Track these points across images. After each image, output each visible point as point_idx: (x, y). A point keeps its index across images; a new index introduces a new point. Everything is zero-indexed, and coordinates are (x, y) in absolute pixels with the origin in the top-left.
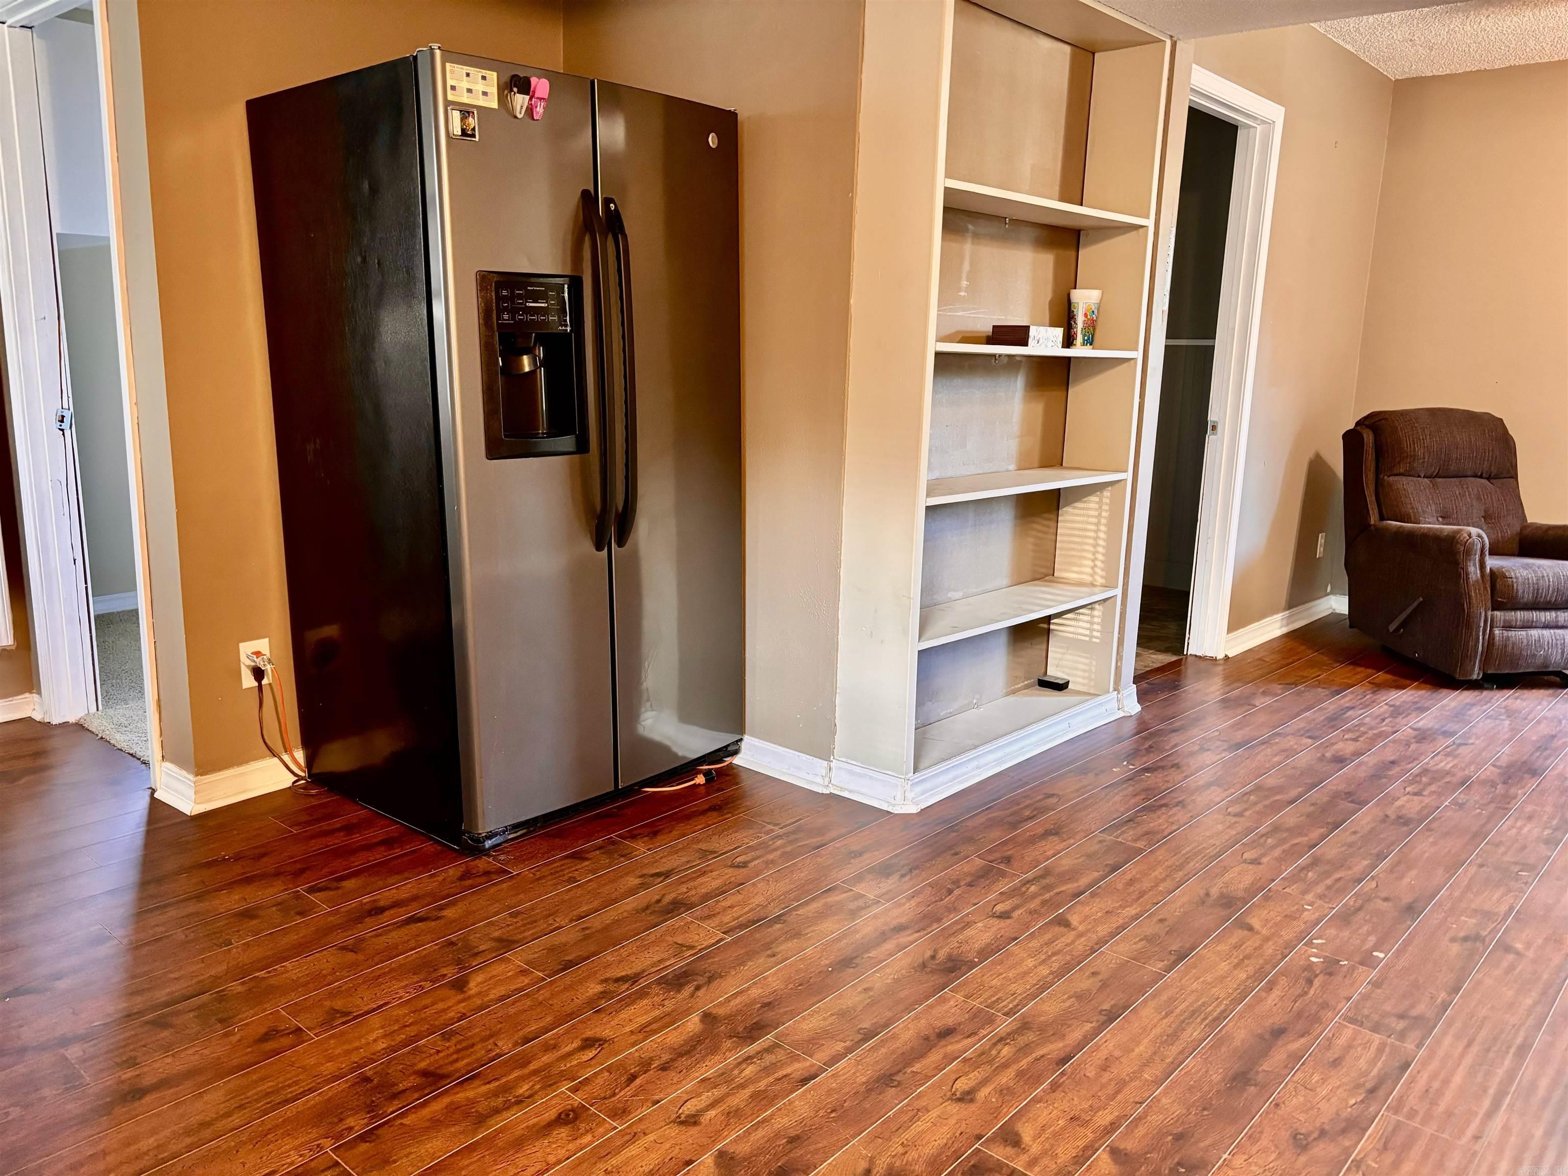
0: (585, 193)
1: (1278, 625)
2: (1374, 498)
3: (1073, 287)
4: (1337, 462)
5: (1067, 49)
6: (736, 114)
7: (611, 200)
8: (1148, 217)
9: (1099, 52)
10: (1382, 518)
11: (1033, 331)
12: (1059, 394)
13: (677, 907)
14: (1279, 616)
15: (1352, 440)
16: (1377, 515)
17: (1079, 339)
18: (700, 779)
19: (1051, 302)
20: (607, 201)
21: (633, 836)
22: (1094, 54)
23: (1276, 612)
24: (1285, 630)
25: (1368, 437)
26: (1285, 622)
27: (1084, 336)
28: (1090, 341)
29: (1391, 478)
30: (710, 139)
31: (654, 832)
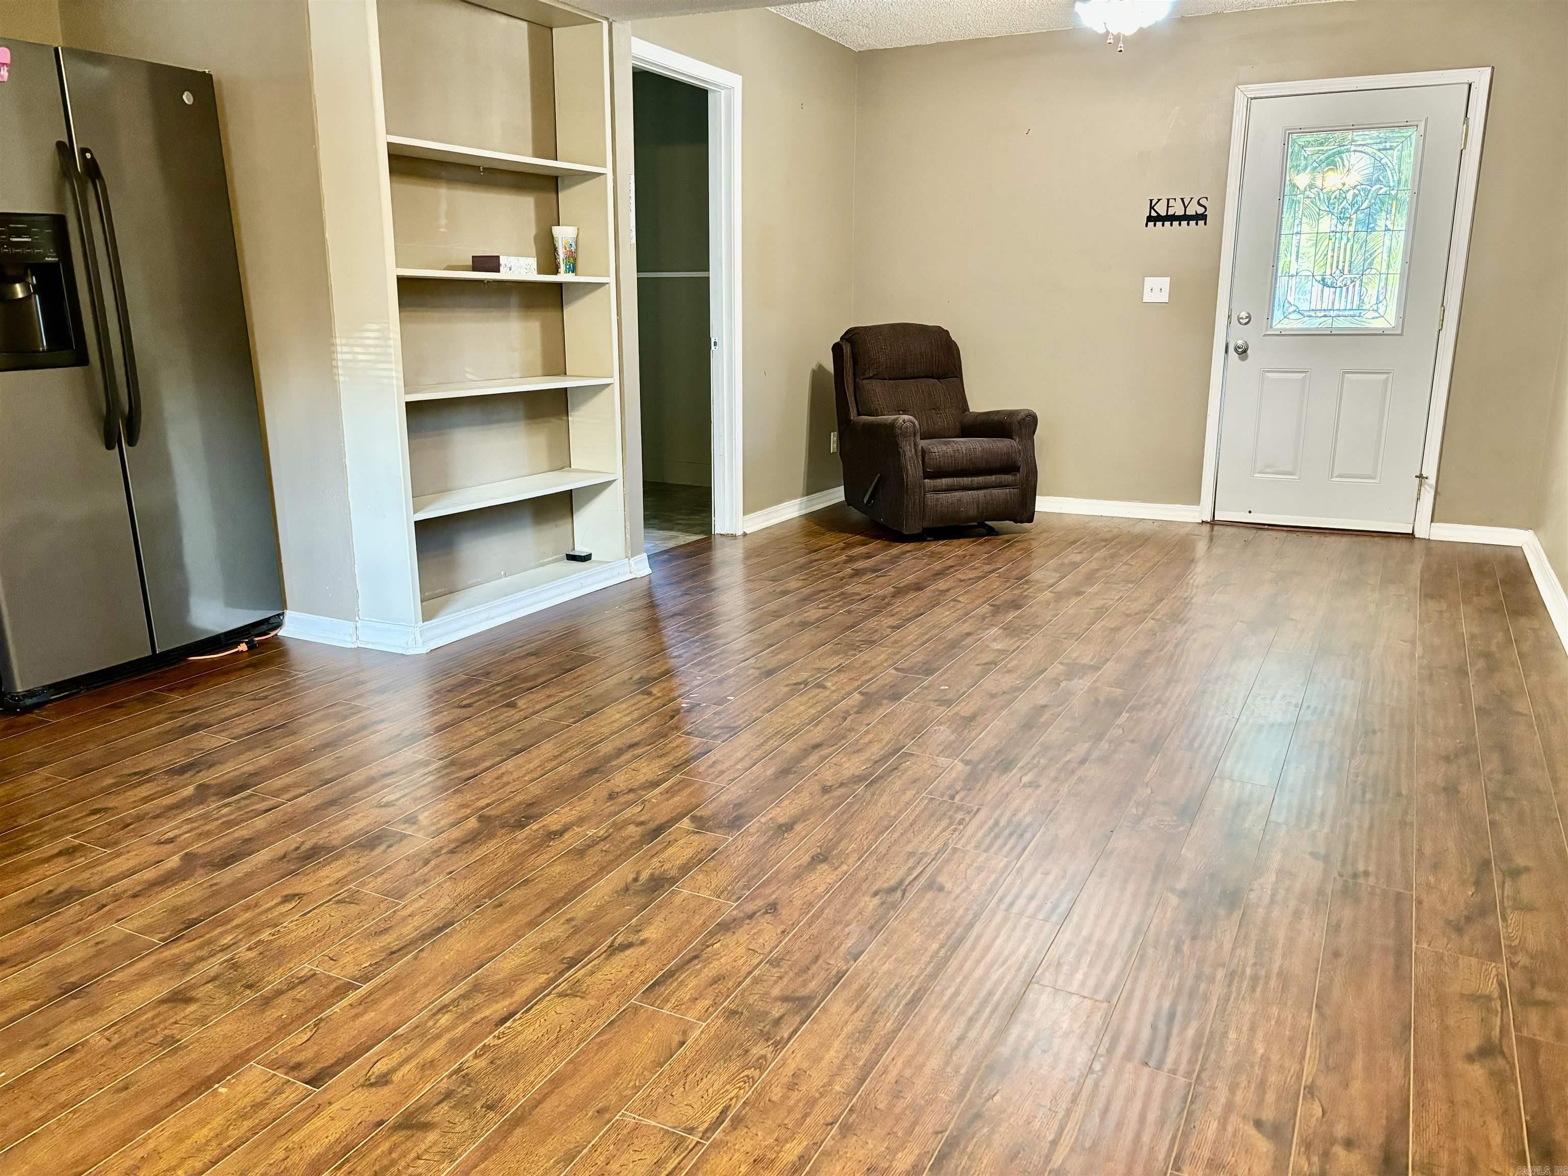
0: (60, 145)
1: (797, 508)
2: (853, 398)
3: (556, 222)
4: (830, 366)
5: (524, 25)
6: (211, 76)
7: (88, 151)
8: (605, 167)
9: (557, 27)
10: (859, 414)
11: (503, 260)
12: (551, 314)
13: (195, 728)
14: (798, 500)
15: (837, 349)
16: (855, 411)
17: (562, 268)
18: (243, 647)
19: (536, 237)
20: (83, 151)
21: (171, 690)
22: (551, 29)
23: (795, 498)
24: (804, 512)
25: (847, 349)
26: (803, 506)
27: (566, 265)
28: (573, 269)
29: (865, 382)
30: (184, 97)
31: (189, 686)
